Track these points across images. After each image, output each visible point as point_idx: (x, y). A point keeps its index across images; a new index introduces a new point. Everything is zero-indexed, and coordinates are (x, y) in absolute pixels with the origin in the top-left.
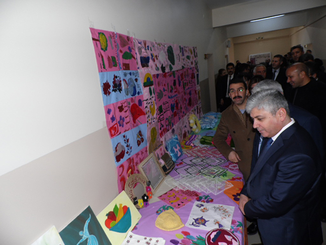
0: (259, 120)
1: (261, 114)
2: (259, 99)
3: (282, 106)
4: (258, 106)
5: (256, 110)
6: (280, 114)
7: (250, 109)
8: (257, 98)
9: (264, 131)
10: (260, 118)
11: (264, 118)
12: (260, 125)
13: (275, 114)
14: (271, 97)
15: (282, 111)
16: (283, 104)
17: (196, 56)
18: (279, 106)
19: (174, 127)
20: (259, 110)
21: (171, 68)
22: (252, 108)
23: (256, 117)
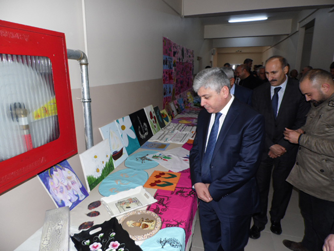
0: (206, 98)
1: (207, 93)
2: (205, 78)
3: (226, 84)
4: (205, 86)
5: (202, 89)
6: (224, 92)
7: (197, 88)
8: (203, 77)
9: (210, 108)
10: (207, 96)
11: (211, 96)
12: (206, 103)
13: (220, 92)
14: (216, 77)
15: (225, 89)
16: (225, 82)
17: (193, 57)
18: (223, 84)
19: (181, 94)
20: (206, 89)
21: (182, 60)
22: (200, 88)
23: (204, 96)
